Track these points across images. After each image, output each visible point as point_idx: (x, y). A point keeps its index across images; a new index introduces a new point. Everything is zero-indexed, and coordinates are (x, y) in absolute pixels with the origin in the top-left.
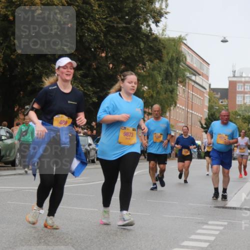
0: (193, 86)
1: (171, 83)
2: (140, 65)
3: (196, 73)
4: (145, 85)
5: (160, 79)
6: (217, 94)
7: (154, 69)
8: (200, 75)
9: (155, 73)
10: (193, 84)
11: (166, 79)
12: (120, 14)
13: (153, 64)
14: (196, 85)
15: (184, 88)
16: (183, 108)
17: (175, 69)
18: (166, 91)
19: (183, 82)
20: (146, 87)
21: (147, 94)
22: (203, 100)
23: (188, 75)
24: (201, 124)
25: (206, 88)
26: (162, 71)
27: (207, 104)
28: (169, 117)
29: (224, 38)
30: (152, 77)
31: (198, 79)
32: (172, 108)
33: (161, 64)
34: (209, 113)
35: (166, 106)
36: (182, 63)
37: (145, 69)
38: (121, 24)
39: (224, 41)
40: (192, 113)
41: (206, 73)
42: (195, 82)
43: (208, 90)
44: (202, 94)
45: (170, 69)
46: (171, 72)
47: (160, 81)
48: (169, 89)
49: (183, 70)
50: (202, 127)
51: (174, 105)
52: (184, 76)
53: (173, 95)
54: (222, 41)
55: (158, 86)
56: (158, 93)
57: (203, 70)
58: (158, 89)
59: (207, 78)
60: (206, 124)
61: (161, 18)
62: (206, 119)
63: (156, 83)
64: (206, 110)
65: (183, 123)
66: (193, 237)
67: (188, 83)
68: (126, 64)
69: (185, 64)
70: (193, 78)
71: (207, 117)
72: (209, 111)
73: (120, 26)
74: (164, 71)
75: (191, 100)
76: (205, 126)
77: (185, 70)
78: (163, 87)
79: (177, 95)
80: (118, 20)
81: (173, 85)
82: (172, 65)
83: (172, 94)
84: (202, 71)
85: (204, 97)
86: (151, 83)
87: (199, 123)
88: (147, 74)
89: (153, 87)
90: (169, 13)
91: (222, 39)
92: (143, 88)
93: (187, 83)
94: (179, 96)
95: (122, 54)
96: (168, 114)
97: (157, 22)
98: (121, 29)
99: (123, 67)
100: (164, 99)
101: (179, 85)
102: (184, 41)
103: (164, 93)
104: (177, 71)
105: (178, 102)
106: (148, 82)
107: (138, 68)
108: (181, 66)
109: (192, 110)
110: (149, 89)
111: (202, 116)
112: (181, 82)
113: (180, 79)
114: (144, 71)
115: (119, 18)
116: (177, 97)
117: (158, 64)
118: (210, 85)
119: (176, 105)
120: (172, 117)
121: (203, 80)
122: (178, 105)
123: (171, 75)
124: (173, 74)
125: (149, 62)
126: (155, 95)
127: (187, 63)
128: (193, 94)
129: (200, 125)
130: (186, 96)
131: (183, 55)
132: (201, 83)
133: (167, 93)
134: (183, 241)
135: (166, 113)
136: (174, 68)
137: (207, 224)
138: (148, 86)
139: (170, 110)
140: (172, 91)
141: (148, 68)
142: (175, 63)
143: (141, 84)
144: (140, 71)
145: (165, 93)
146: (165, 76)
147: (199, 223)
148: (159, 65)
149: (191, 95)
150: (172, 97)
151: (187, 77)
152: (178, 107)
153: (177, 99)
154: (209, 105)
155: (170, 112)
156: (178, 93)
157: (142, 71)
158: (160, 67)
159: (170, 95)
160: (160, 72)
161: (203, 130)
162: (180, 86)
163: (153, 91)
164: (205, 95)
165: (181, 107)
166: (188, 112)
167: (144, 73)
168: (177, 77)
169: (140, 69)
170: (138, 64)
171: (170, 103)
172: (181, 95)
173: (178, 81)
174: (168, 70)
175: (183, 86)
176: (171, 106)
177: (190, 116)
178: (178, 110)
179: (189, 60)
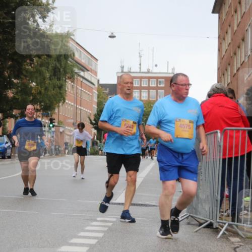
0: (82, 81)
1: (59, 79)
2: (28, 61)
3: (84, 69)
4: (32, 82)
5: (48, 75)
6: (106, 90)
7: (41, 65)
8: (88, 71)
9: (43, 69)
10: (81, 79)
11: (55, 74)
12: (6, 9)
13: (41, 60)
14: (84, 81)
15: (72, 84)
16: (72, 104)
17: (63, 65)
18: (54, 87)
19: (72, 78)
20: (34, 84)
21: (35, 90)
22: (92, 96)
23: (76, 70)
24: (91, 120)
25: (95, 84)
26: (50, 67)
27: (96, 100)
28: (57, 114)
29: (112, 33)
30: (40, 73)
31: (87, 75)
32: (61, 104)
33: (49, 60)
34: (98, 109)
35: (55, 102)
36: (70, 59)
37: (33, 65)
38: (7, 19)
39: (112, 37)
40: (81, 109)
41: (94, 69)
42: (83, 78)
43: (97, 86)
44: (91, 90)
45: (58, 65)
46: (59, 67)
47: (48, 77)
48: (57, 85)
49: (71, 65)
50: (91, 123)
51: (63, 101)
52: (72, 71)
53: (62, 91)
54: (110, 37)
55: (47, 82)
56: (46, 89)
57: (91, 65)
58: (46, 85)
59: (96, 73)
60: (95, 120)
61: (48, 13)
62: (95, 115)
63: (44, 79)
64: (95, 106)
65: (72, 119)
66: (82, 234)
67: (77, 78)
68: (13, 60)
69: (73, 59)
70: (82, 73)
71: (96, 113)
72: (97, 106)
73: (6, 21)
74: (52, 66)
75: (80, 96)
76: (94, 122)
77: (73, 66)
78: (51, 83)
79: (66, 91)
80: (4, 15)
81: (61, 82)
82: (60, 61)
83: (60, 90)
84: (90, 67)
85: (92, 92)
86: (39, 79)
87: (88, 119)
88: (35, 70)
89: (41, 83)
90: (56, 8)
91: (110, 34)
92: (31, 84)
93: (75, 79)
94: (67, 92)
95: (8, 50)
96: (56, 111)
97: (44, 17)
98: (7, 25)
99: (10, 63)
100: (52, 95)
101: (67, 81)
102: (72, 37)
103: (52, 89)
104: (65, 67)
105: (66, 98)
106: (36, 78)
107: (25, 64)
108: (69, 62)
109: (81, 106)
110: (37, 85)
111: (90, 112)
112: (69, 78)
113: (68, 75)
114: (32, 67)
115: (5, 13)
116: (66, 94)
117: (45, 59)
118: (98, 81)
119: (64, 101)
120: (60, 113)
121: (91, 75)
122: (67, 101)
123: (60, 71)
124: (62, 70)
125: (37, 58)
126: (43, 91)
127: (75, 59)
128: (81, 90)
129: (90, 122)
130: (75, 92)
131: (71, 50)
132: (89, 79)
133: (55, 89)
134: (72, 238)
135: (54, 109)
136: (62, 63)
137: (96, 220)
138: (36, 82)
139: (59, 106)
140: (61, 87)
141: (36, 64)
142: (63, 59)
143: (29, 80)
144: (27, 67)
145: (54, 90)
146: (53, 72)
147: (87, 220)
148: (47, 61)
149: (80, 91)
150: (60, 93)
151: (76, 73)
152: (67, 103)
153: (65, 95)
154: (98, 101)
155: (59, 108)
156: (67, 89)
157: (30, 67)
158: (48, 63)
159: (58, 91)
160: (48, 67)
161: (92, 126)
162: (69, 82)
163: (41, 87)
164: (94, 91)
165: (70, 103)
166: (77, 108)
167: (32, 70)
168: (65, 73)
169: (27, 65)
170: (25, 60)
171: (58, 99)
172: (69, 91)
173: (67, 77)
174: (56, 66)
175: (72, 82)
176: (59, 103)
177: (79, 112)
178: (66, 106)
179: (77, 56)
